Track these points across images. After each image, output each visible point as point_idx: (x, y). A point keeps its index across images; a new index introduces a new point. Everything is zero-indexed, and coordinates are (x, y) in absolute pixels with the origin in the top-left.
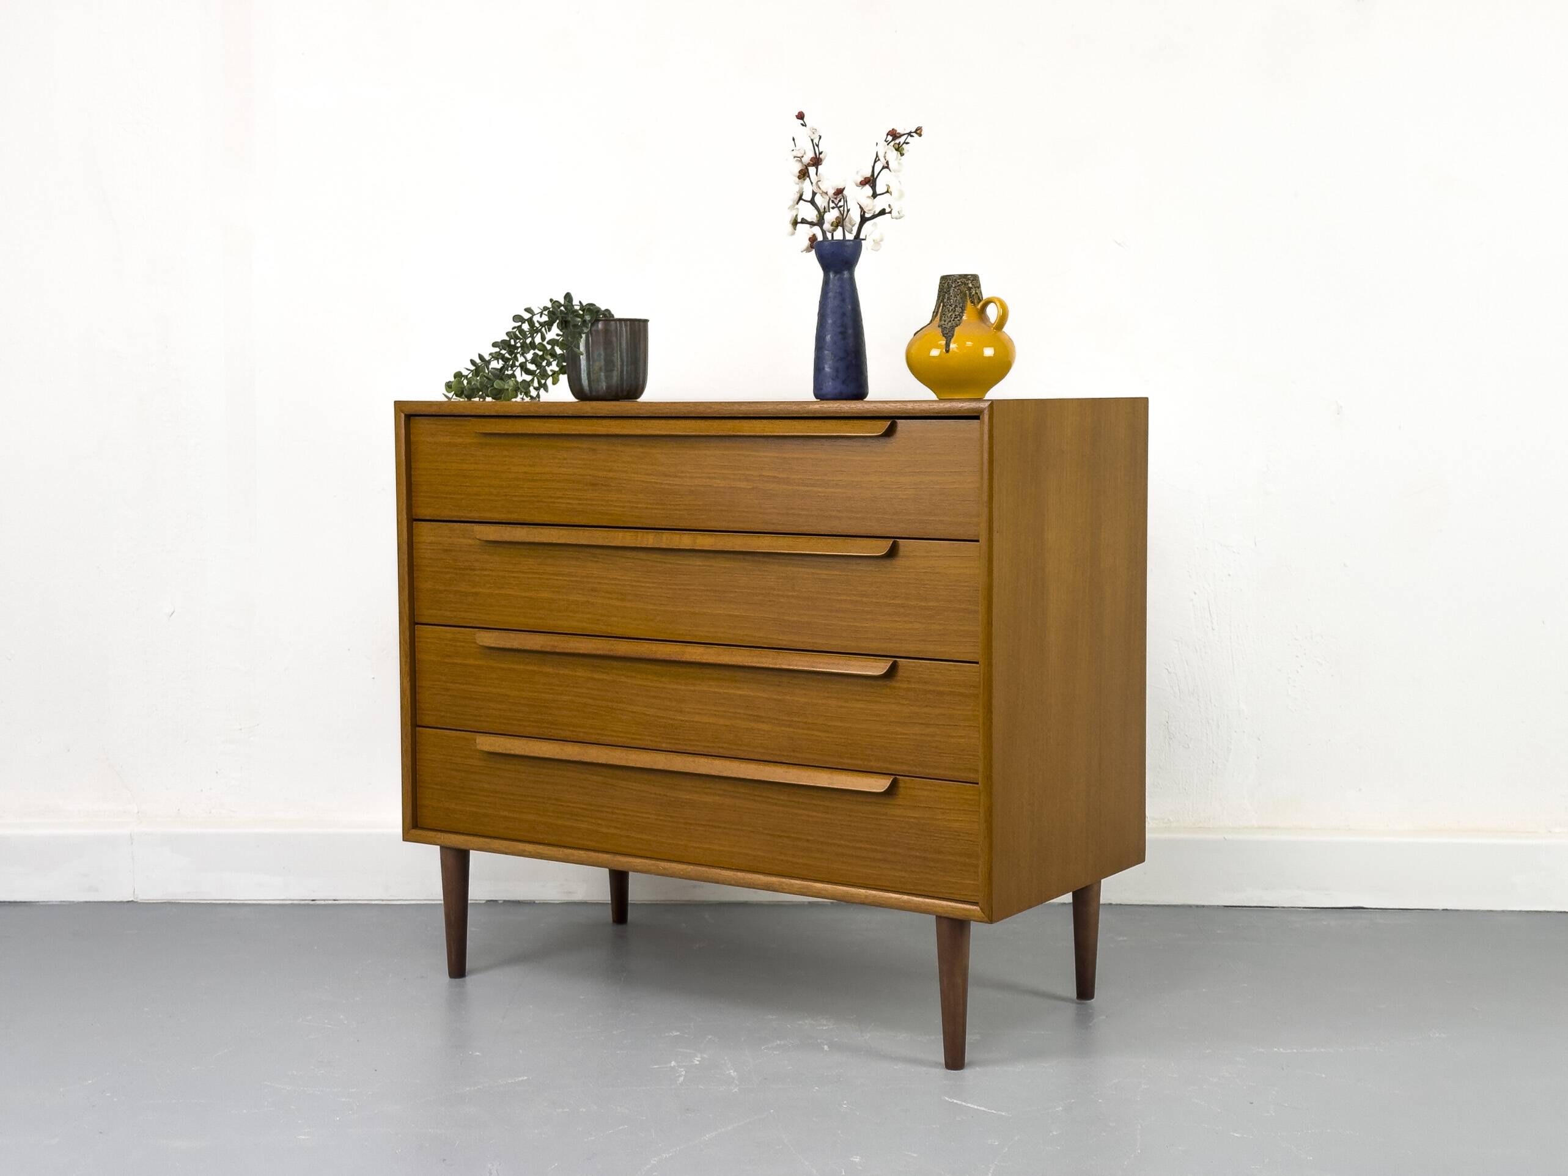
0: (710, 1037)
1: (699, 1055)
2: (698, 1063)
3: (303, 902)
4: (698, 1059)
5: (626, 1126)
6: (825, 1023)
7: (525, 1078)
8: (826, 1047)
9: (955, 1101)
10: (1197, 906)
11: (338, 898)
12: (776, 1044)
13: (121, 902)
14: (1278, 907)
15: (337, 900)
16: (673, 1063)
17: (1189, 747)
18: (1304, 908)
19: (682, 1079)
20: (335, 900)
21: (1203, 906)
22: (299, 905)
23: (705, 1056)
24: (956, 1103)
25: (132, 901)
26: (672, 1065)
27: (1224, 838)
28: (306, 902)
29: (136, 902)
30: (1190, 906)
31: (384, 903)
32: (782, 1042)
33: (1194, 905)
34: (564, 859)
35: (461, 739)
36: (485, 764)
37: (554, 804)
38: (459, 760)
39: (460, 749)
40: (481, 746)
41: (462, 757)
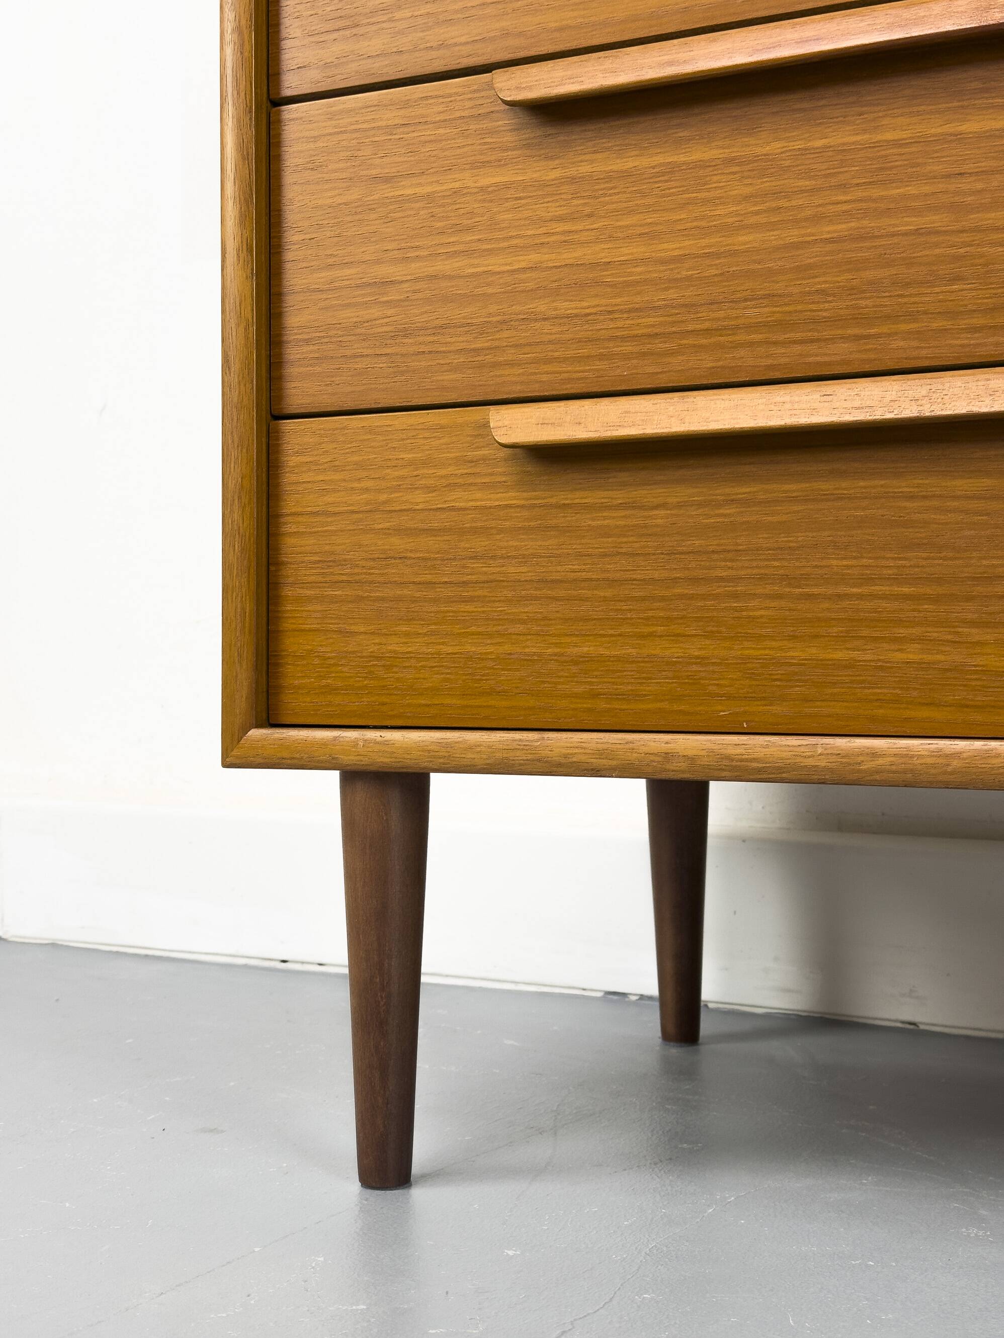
34: (832, 771)
35: (427, 435)
36: (512, 497)
37: (780, 597)
38: (419, 499)
39: (425, 463)
40: (503, 431)
41: (429, 489)
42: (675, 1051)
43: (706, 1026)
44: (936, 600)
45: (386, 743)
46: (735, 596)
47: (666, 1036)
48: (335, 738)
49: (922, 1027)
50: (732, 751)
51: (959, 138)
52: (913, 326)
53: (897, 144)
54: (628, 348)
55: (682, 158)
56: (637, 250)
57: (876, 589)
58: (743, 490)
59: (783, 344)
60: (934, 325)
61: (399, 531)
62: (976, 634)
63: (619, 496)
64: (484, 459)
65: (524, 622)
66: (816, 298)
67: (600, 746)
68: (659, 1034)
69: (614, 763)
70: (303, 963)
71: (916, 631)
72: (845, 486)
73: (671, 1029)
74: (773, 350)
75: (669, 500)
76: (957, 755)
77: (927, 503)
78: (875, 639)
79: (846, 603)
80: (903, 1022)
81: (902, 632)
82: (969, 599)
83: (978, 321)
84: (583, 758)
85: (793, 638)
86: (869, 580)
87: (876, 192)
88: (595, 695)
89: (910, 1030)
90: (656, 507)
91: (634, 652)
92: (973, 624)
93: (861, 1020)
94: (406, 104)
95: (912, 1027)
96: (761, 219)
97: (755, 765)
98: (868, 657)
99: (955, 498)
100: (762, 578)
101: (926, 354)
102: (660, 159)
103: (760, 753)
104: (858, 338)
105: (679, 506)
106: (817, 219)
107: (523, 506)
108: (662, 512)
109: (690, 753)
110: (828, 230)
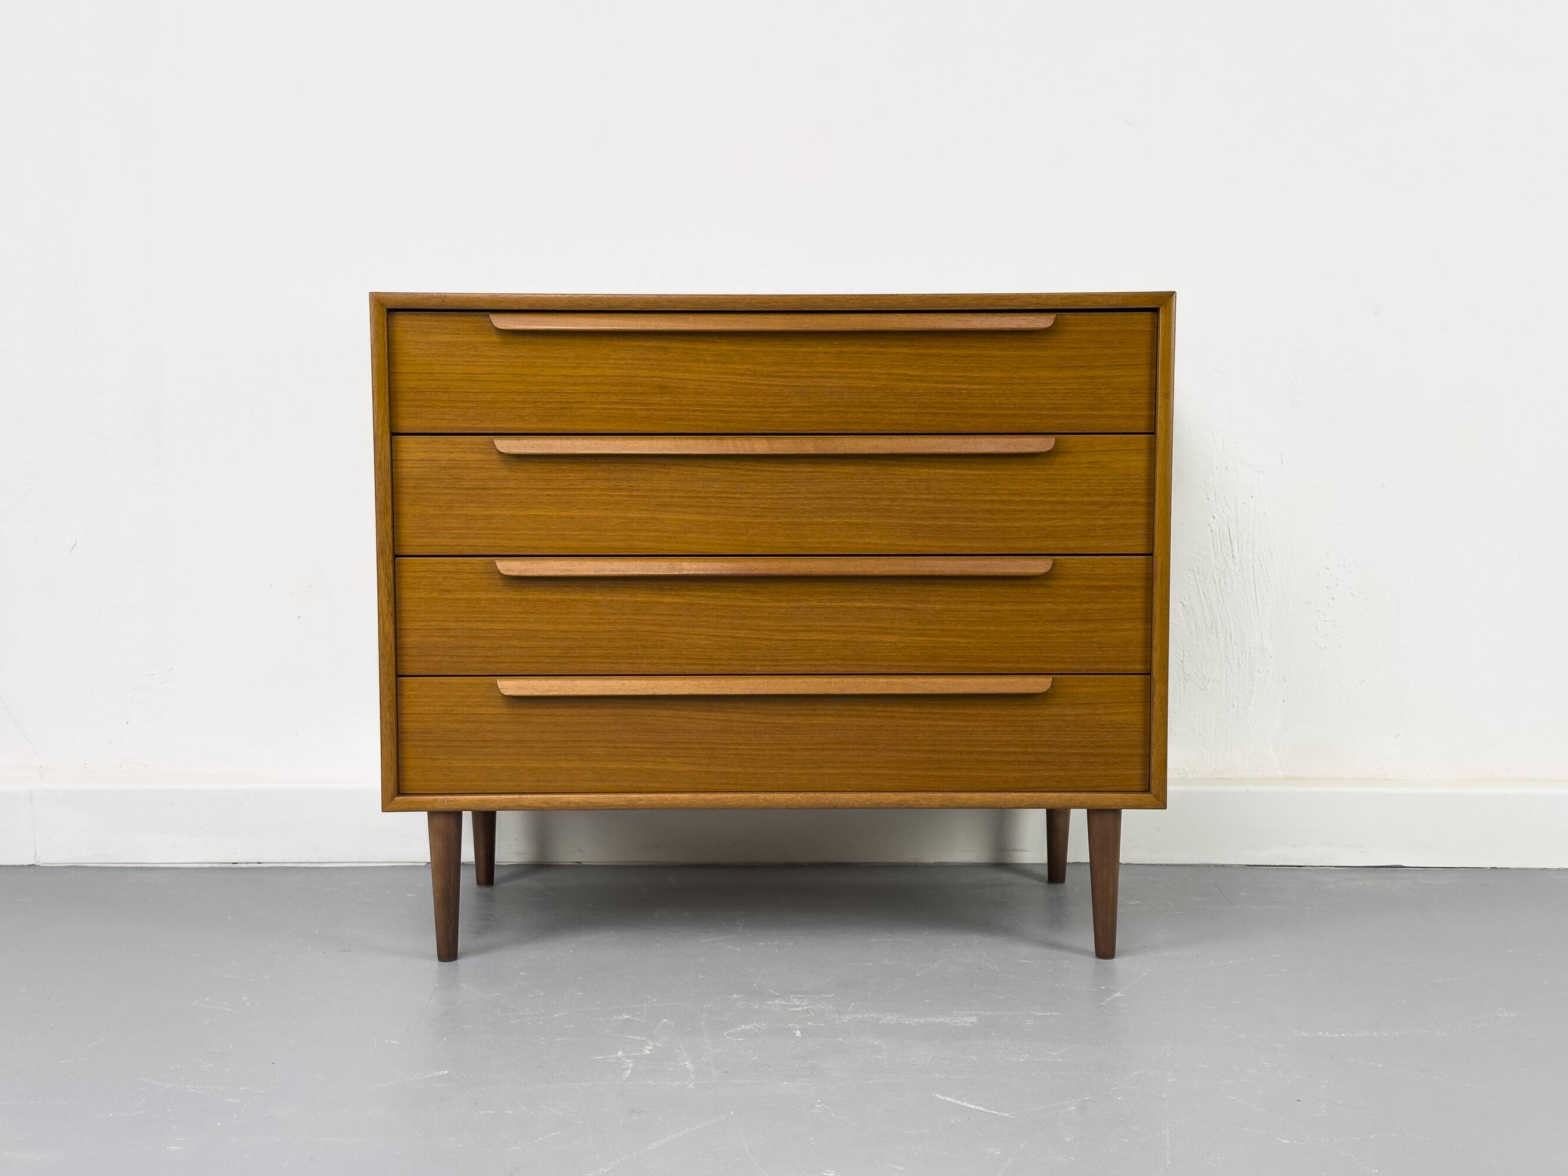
0: (664, 1021)
1: (651, 1043)
2: (649, 1052)
3: (224, 865)
4: (648, 1048)
5: (559, 1133)
6: (798, 1003)
7: (446, 1072)
8: (798, 1033)
9: (948, 1099)
10: (1216, 866)
11: (261, 861)
12: (740, 1029)
13: (22, 866)
14: (1307, 866)
15: (261, 863)
16: (620, 1054)
17: (1206, 689)
18: (1335, 867)
19: (628, 1072)
20: (258, 863)
21: (1223, 866)
22: (219, 868)
23: (658, 1044)
24: (950, 1102)
25: (33, 865)
26: (619, 1055)
27: (1247, 789)
28: (227, 865)
29: (38, 866)
30: (1208, 866)
31: (314, 865)
32: (748, 1027)
33: (1212, 865)
34: (627, 806)
35: (468, 686)
36: (504, 710)
37: (605, 747)
38: (465, 710)
39: (467, 697)
40: (505, 690)
41: (469, 706)
42: (487, 890)
43: (497, 874)
44: (657, 749)
45: (457, 801)
46: (590, 747)
47: (479, 883)
48: (434, 800)
49: (583, 863)
50: (592, 800)
51: (662, 603)
52: (649, 661)
53: (642, 602)
54: (549, 660)
55: (568, 597)
56: (551, 627)
57: (638, 745)
58: (592, 711)
59: (605, 663)
60: (656, 661)
61: (457, 721)
62: (670, 760)
63: (546, 711)
64: (492, 696)
65: (509, 755)
66: (616, 649)
67: (544, 800)
68: (476, 882)
69: (549, 806)
70: (247, 863)
71: (652, 759)
72: (628, 711)
73: (483, 879)
74: (602, 665)
75: (565, 714)
76: (666, 799)
77: (655, 718)
78: (638, 761)
79: (627, 750)
80: (575, 862)
81: (646, 759)
82: (668, 749)
83: (669, 661)
84: (537, 804)
85: (610, 760)
86: (637, 742)
87: (635, 617)
88: (539, 781)
89: (576, 866)
90: (561, 716)
91: (552, 765)
92: (669, 756)
93: (556, 864)
94: (457, 564)
95: (578, 864)
96: (597, 621)
97: (599, 805)
98: (636, 767)
99: (664, 716)
100: (599, 741)
101: (653, 671)
102: (559, 597)
103: (602, 801)
104: (630, 663)
105: (570, 715)
106: (615, 623)
107: (508, 714)
108: (563, 718)
109: (577, 801)
110: (619, 627)
